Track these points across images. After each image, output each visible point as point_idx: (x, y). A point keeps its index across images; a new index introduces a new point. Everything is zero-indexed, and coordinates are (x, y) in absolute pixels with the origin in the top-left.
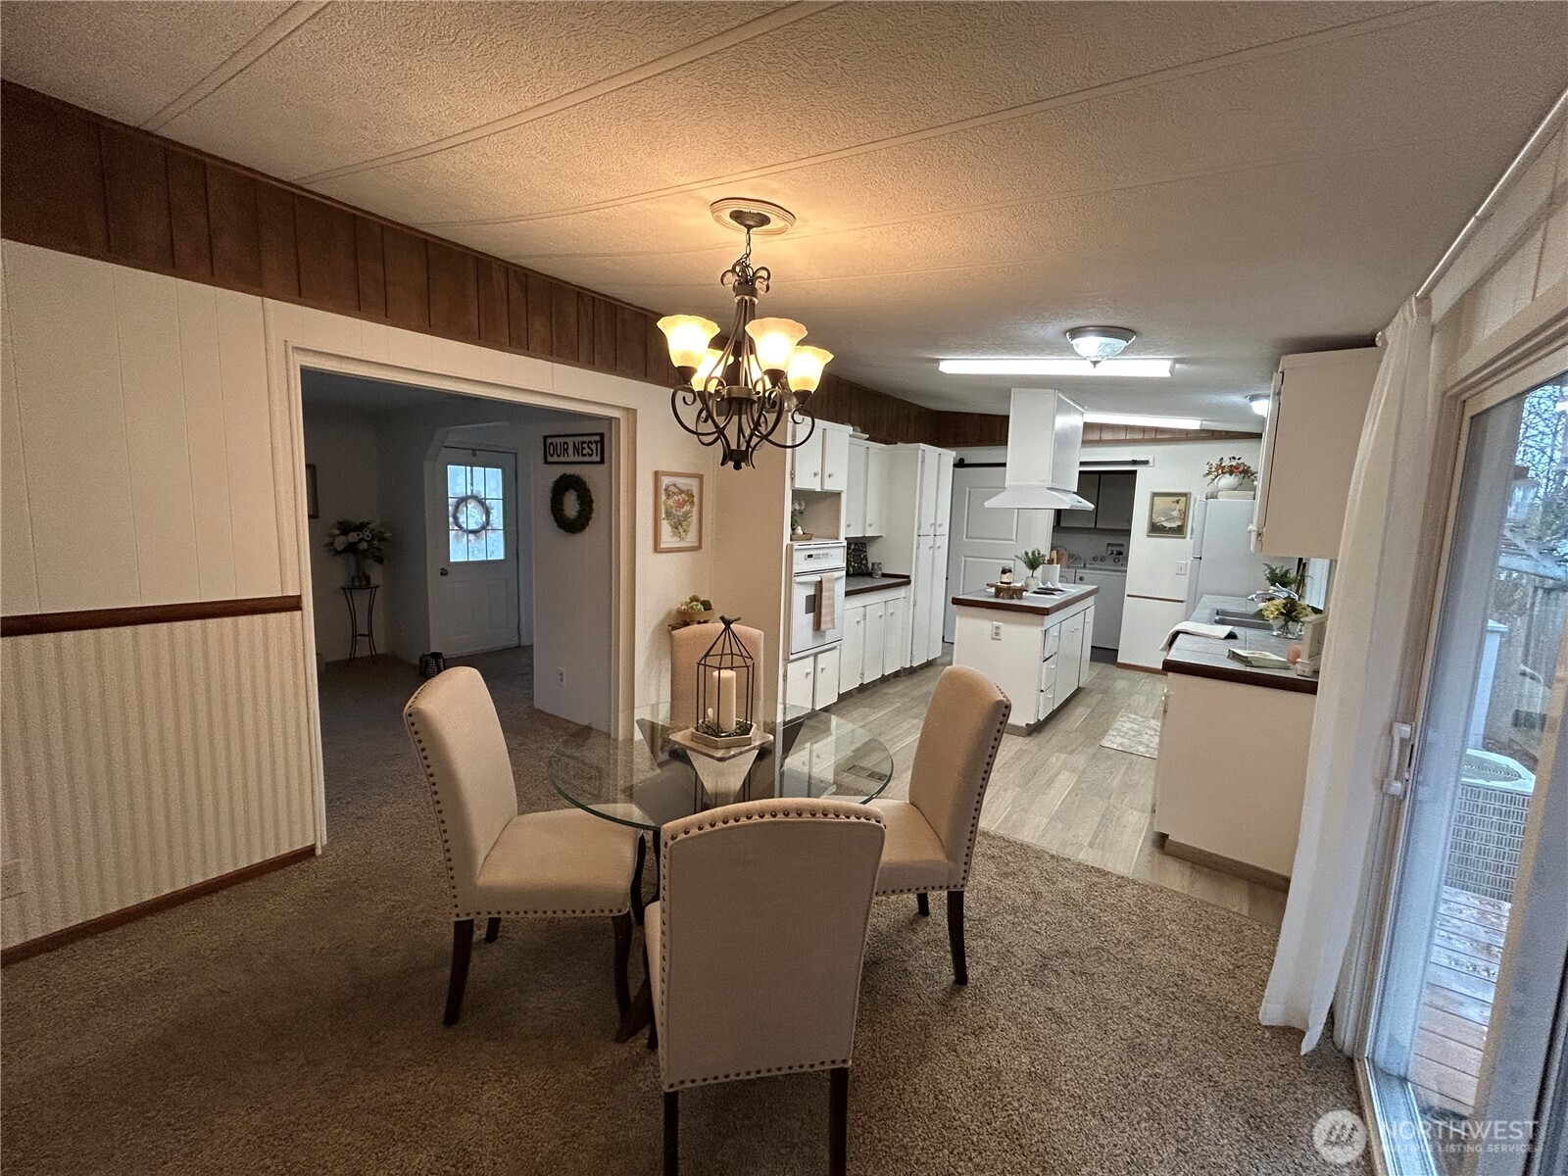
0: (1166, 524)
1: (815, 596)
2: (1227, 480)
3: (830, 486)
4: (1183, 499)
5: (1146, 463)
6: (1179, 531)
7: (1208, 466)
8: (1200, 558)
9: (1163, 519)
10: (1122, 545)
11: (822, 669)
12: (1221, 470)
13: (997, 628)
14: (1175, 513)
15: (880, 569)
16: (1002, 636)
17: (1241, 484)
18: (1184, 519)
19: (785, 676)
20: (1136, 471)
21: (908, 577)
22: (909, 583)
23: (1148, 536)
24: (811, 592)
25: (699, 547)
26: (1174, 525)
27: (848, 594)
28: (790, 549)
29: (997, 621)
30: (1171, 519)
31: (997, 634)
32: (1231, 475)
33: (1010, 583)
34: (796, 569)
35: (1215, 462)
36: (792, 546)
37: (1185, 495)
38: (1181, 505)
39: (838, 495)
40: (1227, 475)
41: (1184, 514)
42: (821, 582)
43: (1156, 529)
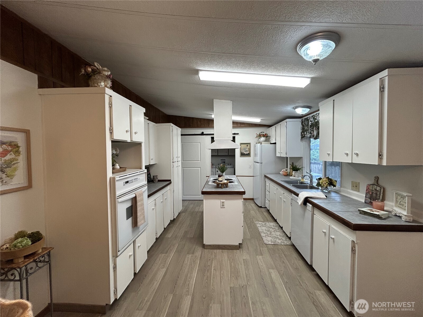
0: (245, 153)
1: (132, 206)
2: (263, 139)
3: (136, 139)
4: (249, 145)
5: (238, 134)
6: (249, 155)
7: (256, 135)
8: (262, 163)
9: (244, 151)
10: (225, 160)
11: (139, 247)
12: (260, 136)
13: (223, 203)
14: (247, 149)
15: (157, 178)
16: (225, 206)
17: (266, 140)
18: (250, 151)
20: (235, 136)
21: (170, 180)
22: (171, 183)
23: (240, 157)
24: (129, 204)
25: (30, 186)
26: (247, 153)
27: (149, 196)
28: (113, 181)
29: (223, 200)
30: (246, 151)
31: (223, 205)
32: (264, 137)
33: (221, 181)
34: (118, 193)
35: (258, 134)
36: (114, 178)
37: (250, 144)
38: (249, 147)
39: (139, 144)
40: (263, 137)
41: (250, 149)
42: (135, 197)
43: (242, 155)
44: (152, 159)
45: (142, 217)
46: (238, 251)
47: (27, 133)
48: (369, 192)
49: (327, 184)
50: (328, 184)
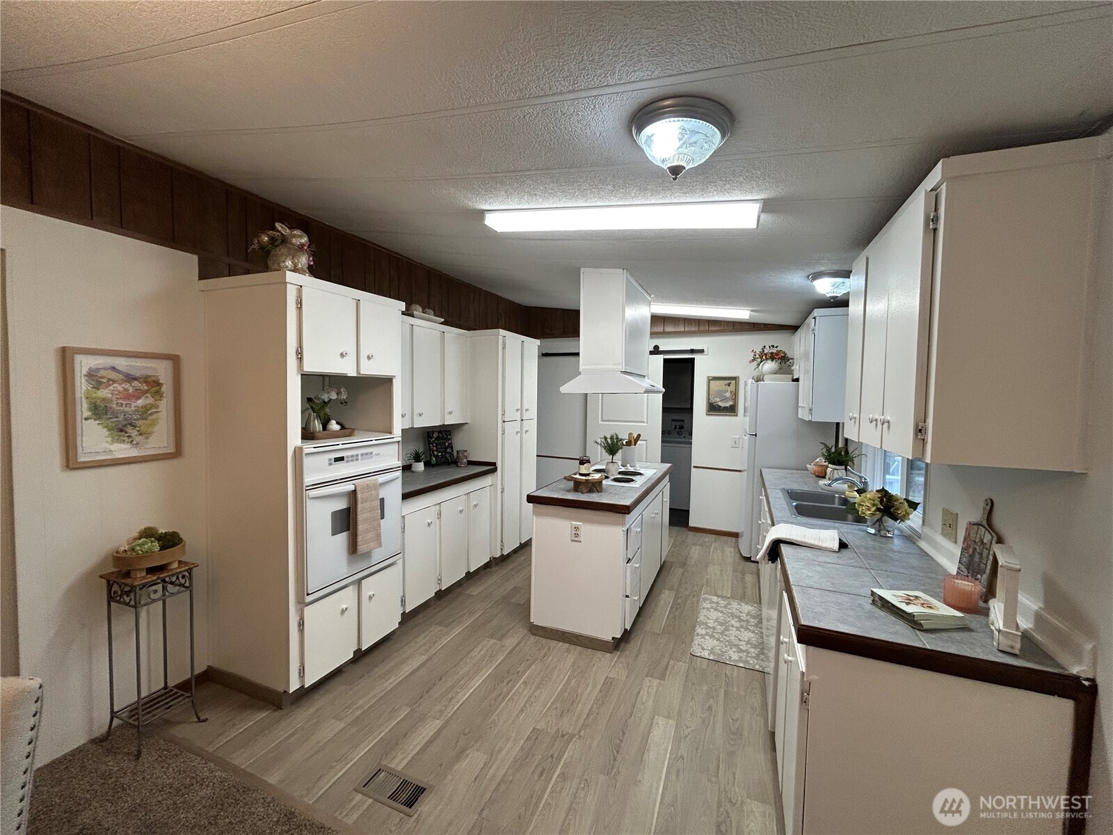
0: (720, 404)
1: (348, 509)
2: (769, 366)
3: (369, 369)
4: (733, 382)
5: (702, 351)
6: (732, 410)
7: (753, 354)
8: (756, 435)
9: (718, 400)
11: (370, 598)
12: (763, 356)
13: (577, 528)
14: (728, 395)
15: (466, 457)
16: (582, 538)
17: (780, 369)
18: (735, 400)
19: (301, 624)
20: (693, 360)
21: (494, 464)
22: (495, 470)
23: (707, 414)
24: (341, 505)
25: (177, 453)
26: (727, 405)
27: (406, 496)
28: (298, 452)
29: (574, 520)
30: (725, 399)
31: (577, 535)
32: (772, 360)
33: (588, 475)
34: (309, 479)
35: (758, 350)
36: (301, 449)
37: (735, 378)
38: (732, 388)
39: (387, 382)
40: (769, 361)
41: (735, 395)
42: (354, 492)
43: (713, 409)
44: (450, 413)
45: (370, 535)
46: (608, 655)
47: (175, 360)
48: (968, 547)
49: (874, 509)
50: (878, 509)
